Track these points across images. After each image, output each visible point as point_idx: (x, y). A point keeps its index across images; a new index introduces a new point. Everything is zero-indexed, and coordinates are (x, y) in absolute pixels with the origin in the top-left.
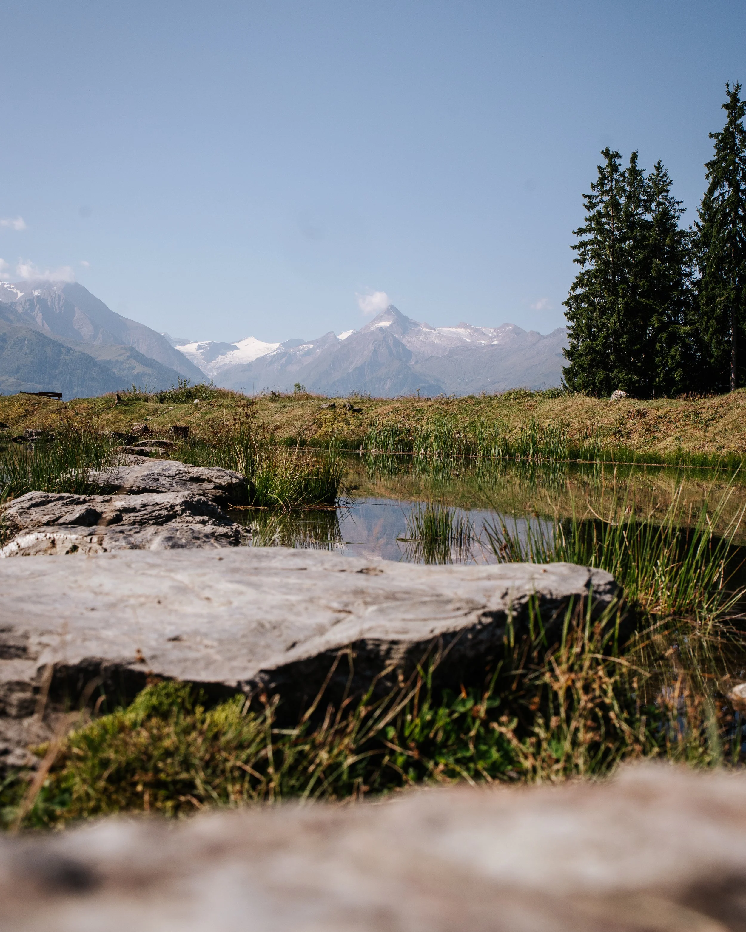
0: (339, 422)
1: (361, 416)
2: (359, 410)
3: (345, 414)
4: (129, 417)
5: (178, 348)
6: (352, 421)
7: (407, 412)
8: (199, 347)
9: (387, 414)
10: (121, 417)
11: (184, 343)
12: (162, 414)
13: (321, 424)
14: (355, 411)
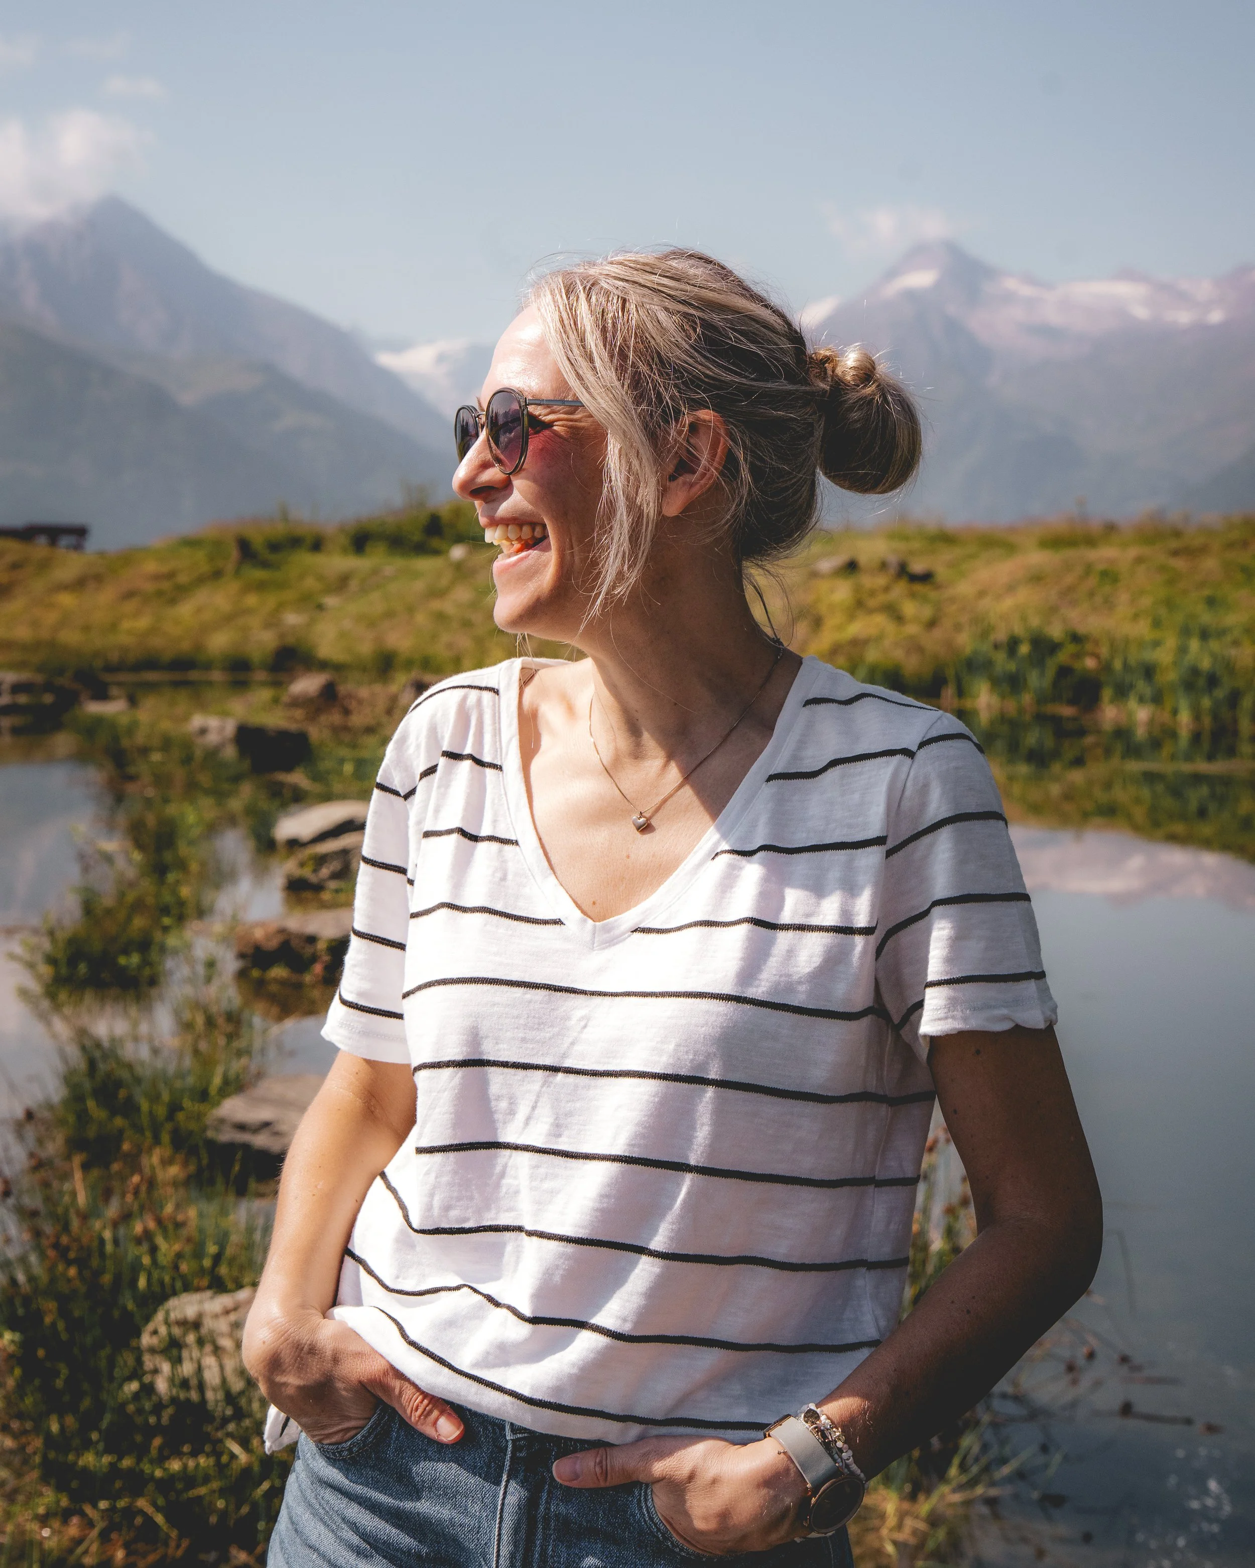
0: (871, 611)
1: (933, 595)
2: (926, 578)
3: (887, 589)
4: (271, 600)
5: (386, 360)
6: (909, 608)
7: (1069, 579)
8: (441, 358)
9: (1011, 588)
10: (251, 600)
11: (399, 346)
12: (364, 590)
13: (817, 623)
14: (915, 578)
